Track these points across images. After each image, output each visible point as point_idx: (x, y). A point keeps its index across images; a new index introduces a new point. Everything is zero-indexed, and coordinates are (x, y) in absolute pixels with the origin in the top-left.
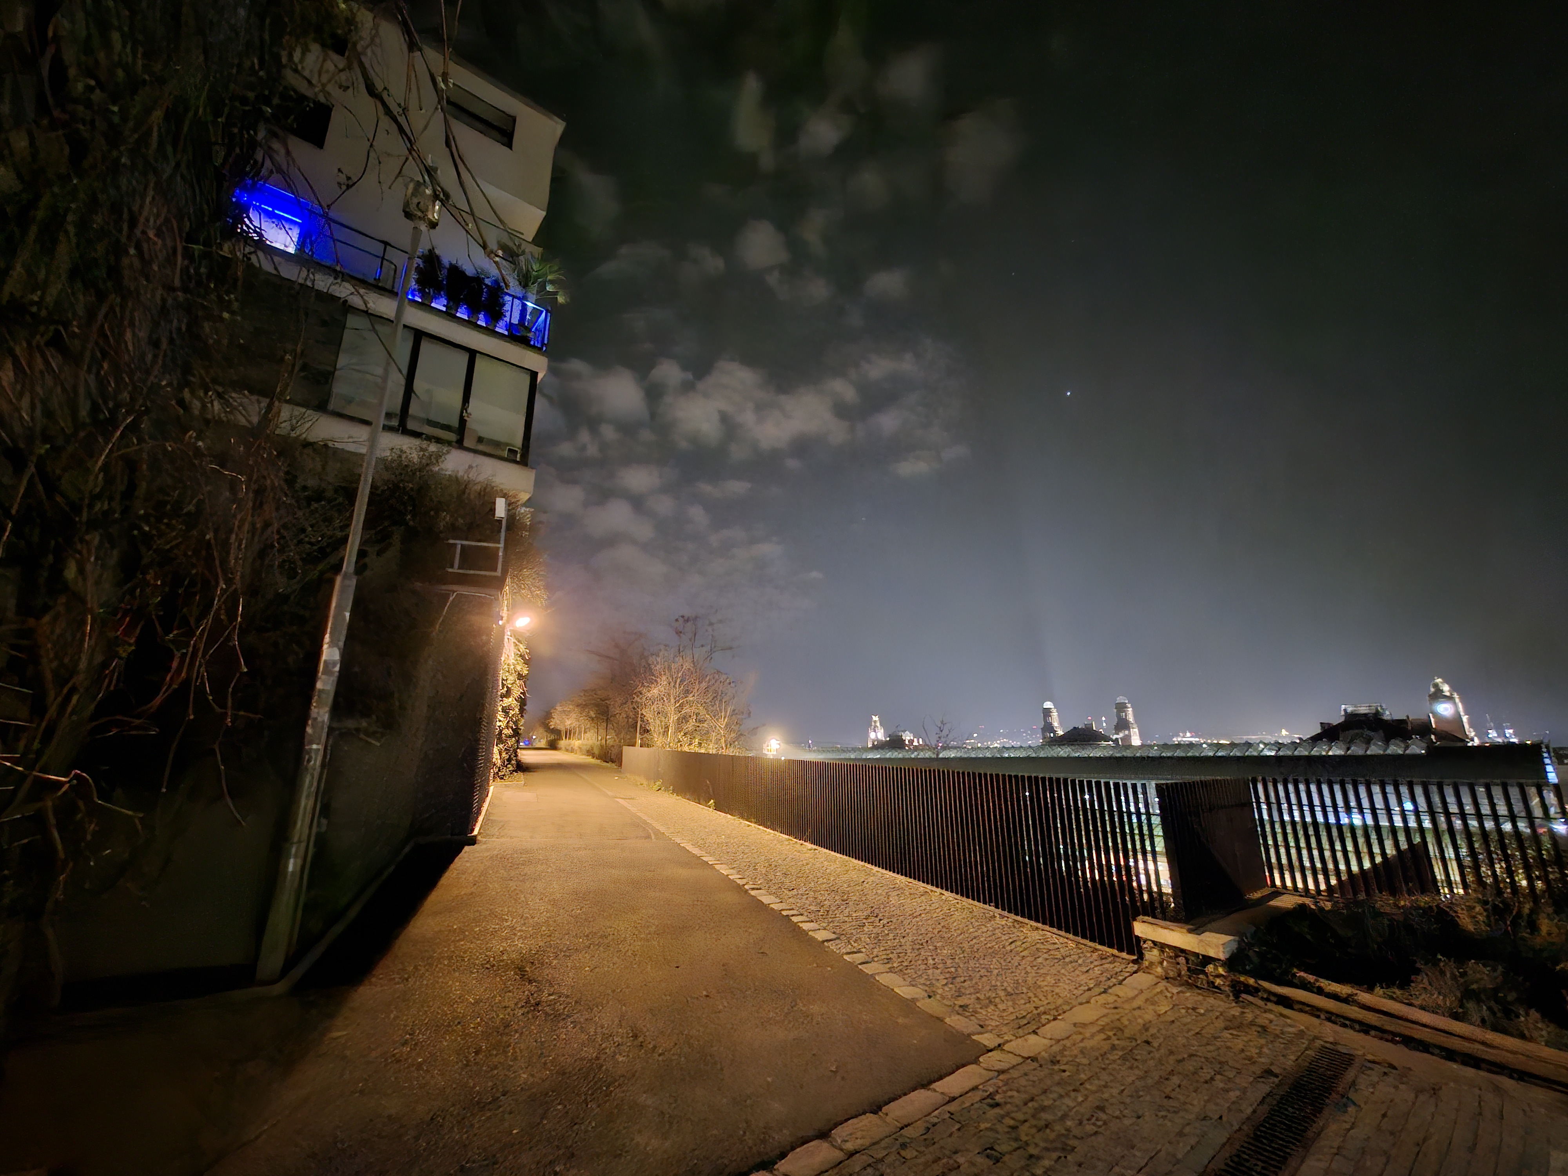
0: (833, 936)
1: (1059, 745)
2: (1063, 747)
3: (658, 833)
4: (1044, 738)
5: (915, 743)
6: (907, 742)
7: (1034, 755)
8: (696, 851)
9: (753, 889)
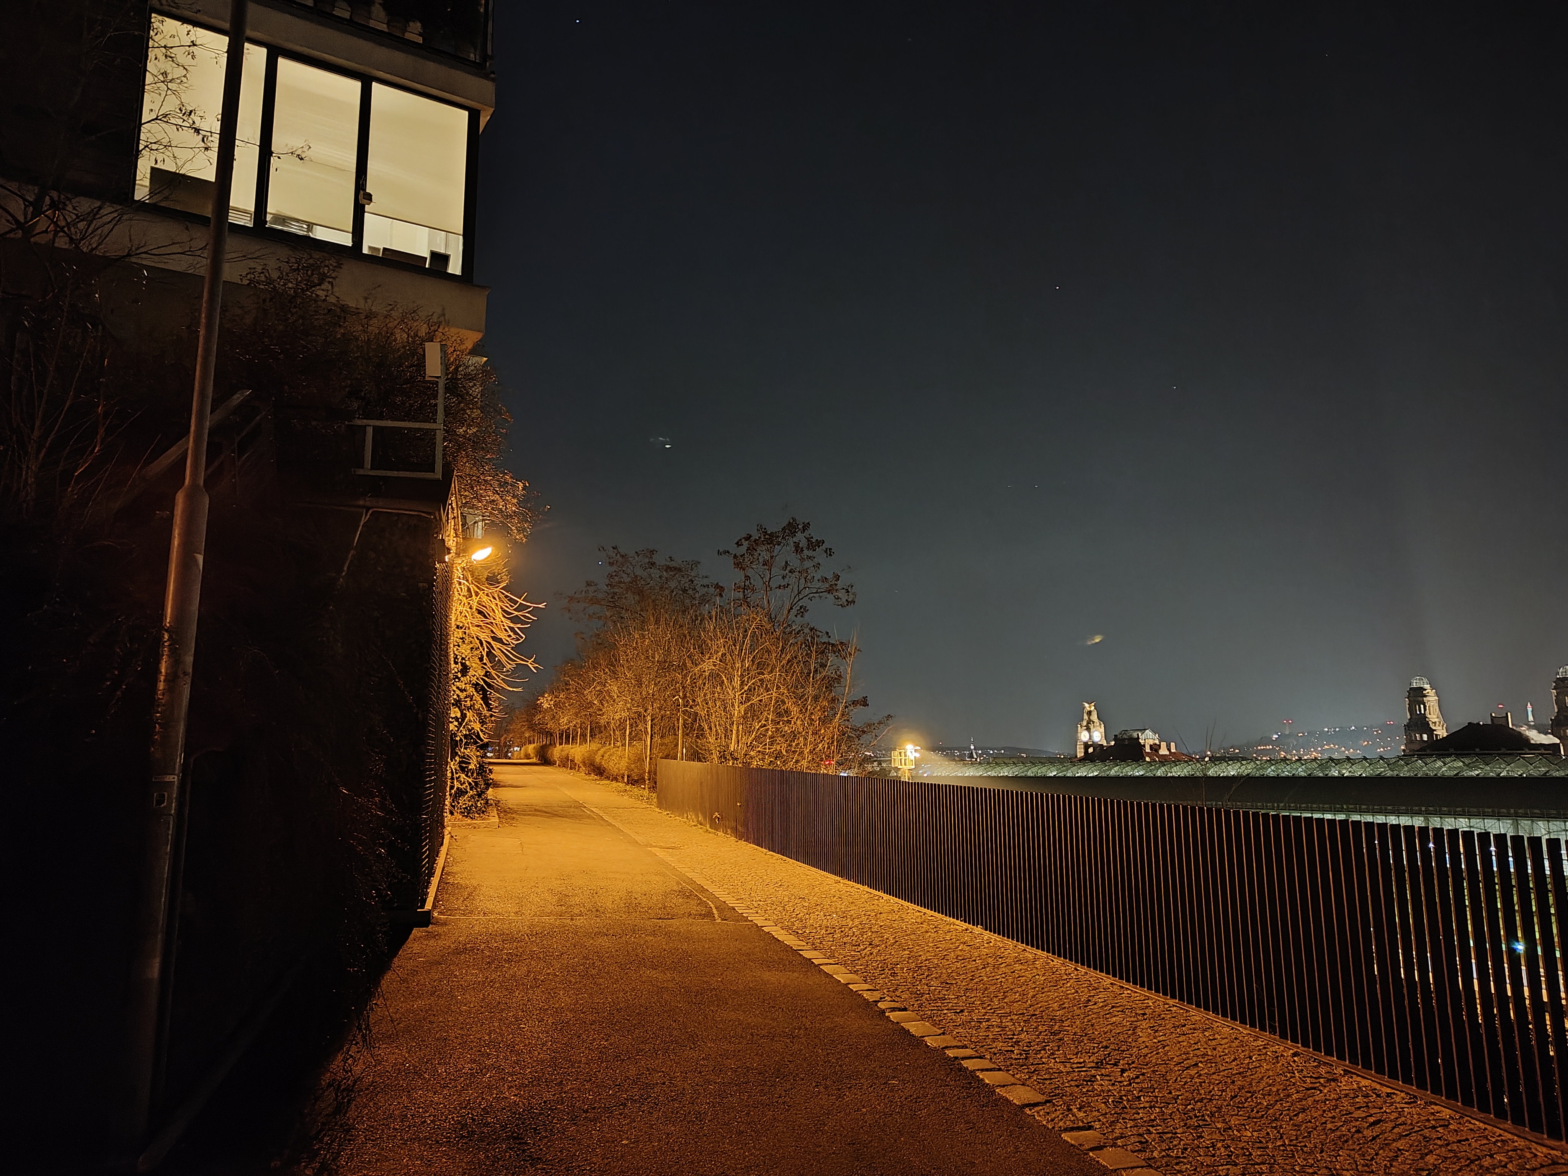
0: (1041, 1098)
1: (1440, 756)
2: (1448, 760)
3: (722, 907)
4: (1410, 742)
5: (1163, 751)
6: (1148, 750)
7: (1389, 773)
8: (790, 941)
9: (893, 1010)
